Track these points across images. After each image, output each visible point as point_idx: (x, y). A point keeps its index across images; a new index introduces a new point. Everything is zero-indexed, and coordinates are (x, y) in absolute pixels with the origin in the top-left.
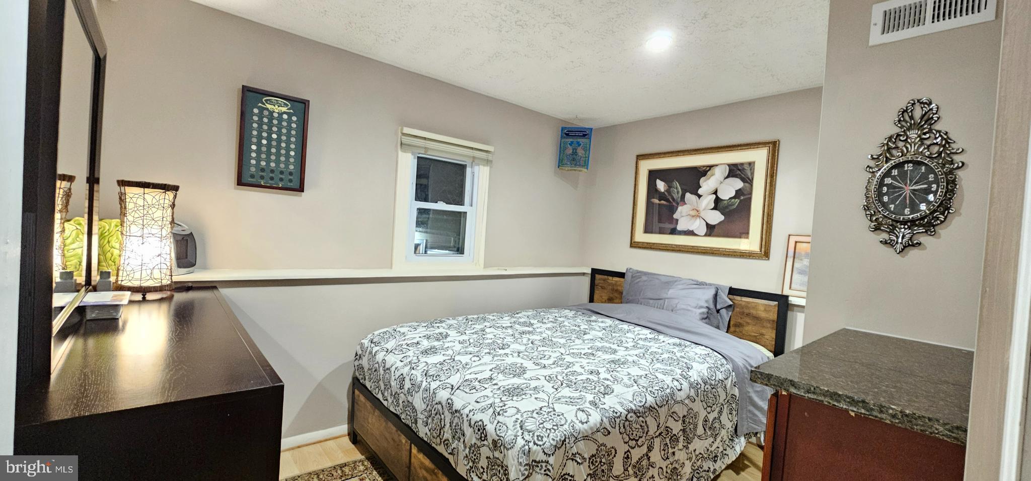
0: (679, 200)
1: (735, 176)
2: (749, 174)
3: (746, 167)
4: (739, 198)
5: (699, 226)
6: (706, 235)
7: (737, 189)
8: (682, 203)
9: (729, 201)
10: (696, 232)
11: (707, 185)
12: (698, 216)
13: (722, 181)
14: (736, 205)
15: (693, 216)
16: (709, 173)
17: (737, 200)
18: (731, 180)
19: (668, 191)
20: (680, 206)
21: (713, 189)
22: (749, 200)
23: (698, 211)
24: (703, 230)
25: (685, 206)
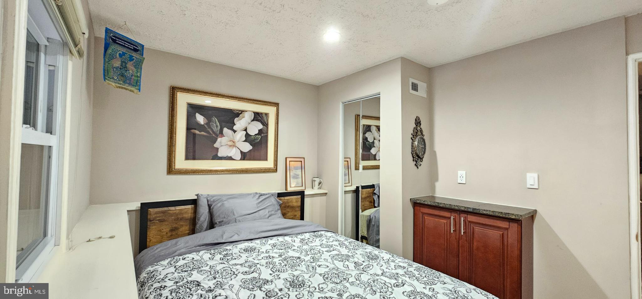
0: (218, 132)
1: (258, 120)
2: (266, 121)
3: (264, 115)
4: (261, 135)
5: (235, 153)
6: (241, 160)
7: (259, 129)
8: (220, 135)
9: (255, 136)
10: (233, 158)
11: (240, 124)
12: (234, 146)
13: (250, 122)
14: (259, 139)
15: (230, 146)
16: (241, 115)
17: (259, 136)
18: (255, 122)
19: (208, 124)
20: (220, 137)
21: (244, 127)
22: (267, 137)
23: (234, 142)
24: (239, 156)
25: (223, 138)
